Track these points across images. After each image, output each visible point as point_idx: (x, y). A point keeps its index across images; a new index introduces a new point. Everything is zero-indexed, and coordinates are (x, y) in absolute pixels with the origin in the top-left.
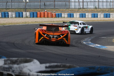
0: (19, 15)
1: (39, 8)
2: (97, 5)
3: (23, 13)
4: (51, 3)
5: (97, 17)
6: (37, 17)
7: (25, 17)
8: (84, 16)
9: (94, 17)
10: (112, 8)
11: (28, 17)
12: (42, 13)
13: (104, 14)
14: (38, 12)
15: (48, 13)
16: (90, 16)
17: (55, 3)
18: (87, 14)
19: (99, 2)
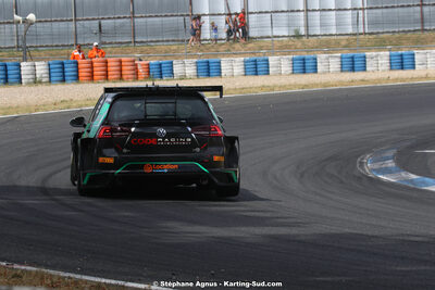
0: (7, 75)
1: (73, 43)
2: (302, 22)
3: (22, 64)
4: (119, 21)
5: (315, 70)
6: (77, 78)
7: (28, 84)
8: (261, 68)
9: (304, 71)
10: (361, 31)
11: (40, 82)
12: (95, 64)
13: (341, 58)
14: (80, 61)
15: (121, 62)
16: (286, 66)
17: (136, 20)
18: (272, 60)
19: (307, 10)
